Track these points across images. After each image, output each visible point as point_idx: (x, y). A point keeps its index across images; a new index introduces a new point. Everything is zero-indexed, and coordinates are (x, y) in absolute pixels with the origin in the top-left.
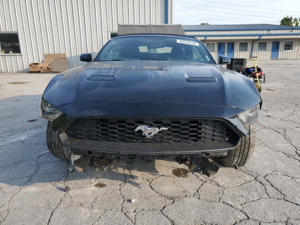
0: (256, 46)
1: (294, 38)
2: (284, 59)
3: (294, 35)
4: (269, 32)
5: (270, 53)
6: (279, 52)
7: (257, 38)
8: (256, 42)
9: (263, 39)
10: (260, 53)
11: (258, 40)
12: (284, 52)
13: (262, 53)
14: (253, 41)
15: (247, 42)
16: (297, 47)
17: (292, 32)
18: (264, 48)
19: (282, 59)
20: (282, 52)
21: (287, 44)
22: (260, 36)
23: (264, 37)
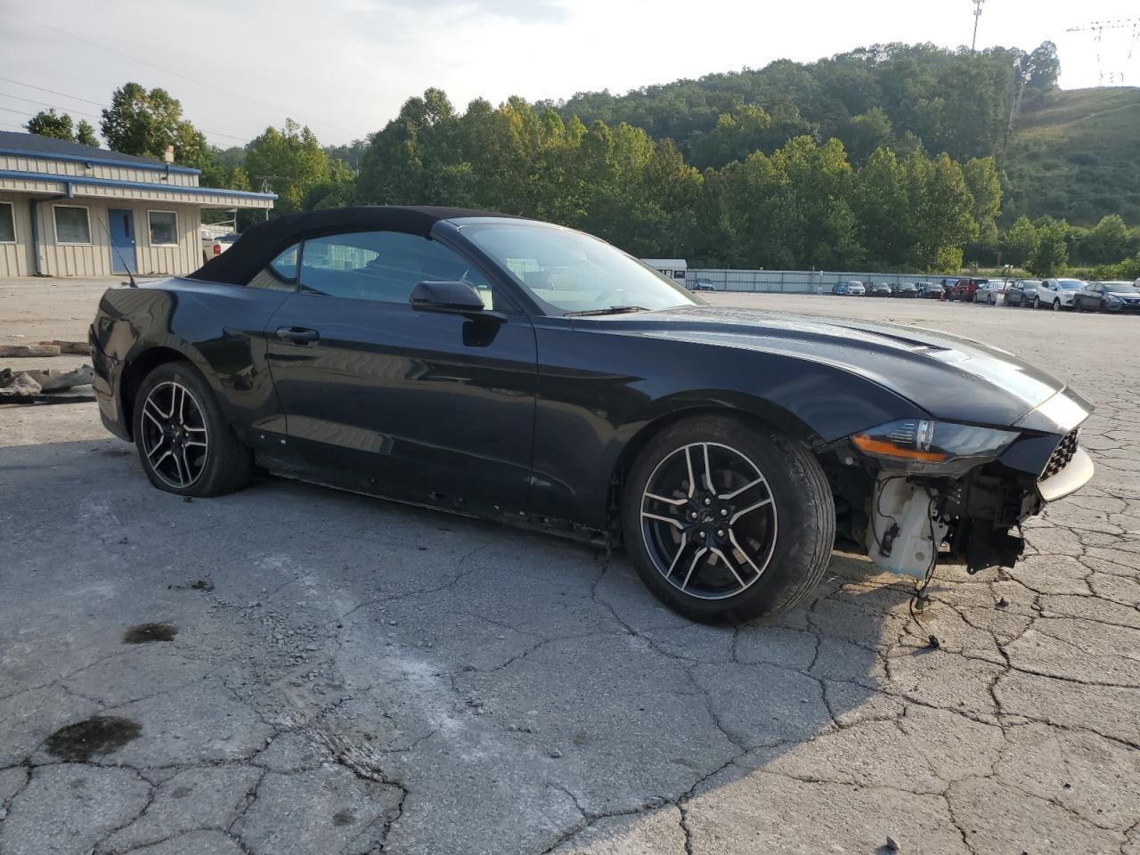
0: (48, 221)
1: (177, 204)
2: (159, 273)
3: (173, 191)
4: (89, 172)
5: (105, 249)
6: (139, 249)
7: (53, 189)
8: (45, 205)
9: (78, 197)
10: (69, 250)
11: (56, 197)
12: (154, 251)
13: (79, 251)
14: (33, 201)
15: (8, 203)
16: (189, 234)
17: (164, 182)
18: (81, 229)
19: (152, 273)
20: (146, 250)
21: (157, 220)
22: (66, 183)
23: (80, 191)
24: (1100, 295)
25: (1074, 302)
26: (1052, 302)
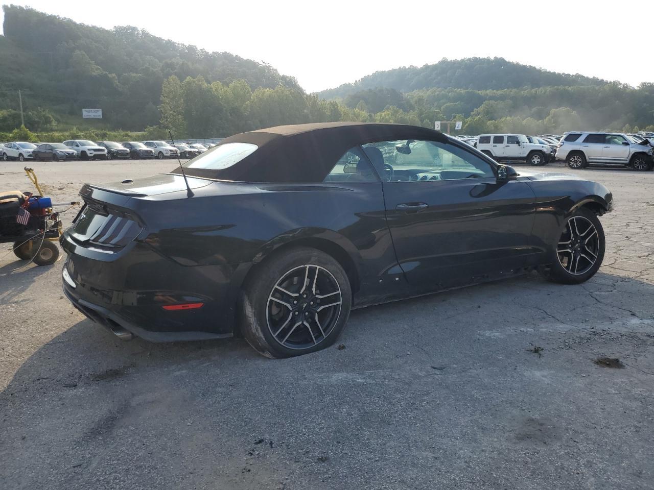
24: (50, 151)
25: (33, 155)
26: (18, 156)
